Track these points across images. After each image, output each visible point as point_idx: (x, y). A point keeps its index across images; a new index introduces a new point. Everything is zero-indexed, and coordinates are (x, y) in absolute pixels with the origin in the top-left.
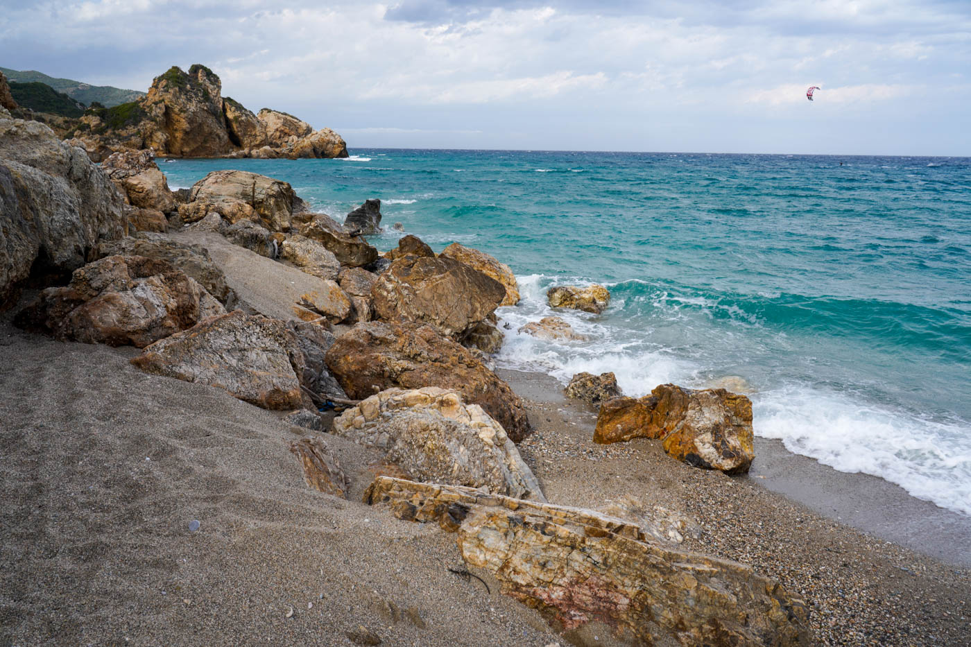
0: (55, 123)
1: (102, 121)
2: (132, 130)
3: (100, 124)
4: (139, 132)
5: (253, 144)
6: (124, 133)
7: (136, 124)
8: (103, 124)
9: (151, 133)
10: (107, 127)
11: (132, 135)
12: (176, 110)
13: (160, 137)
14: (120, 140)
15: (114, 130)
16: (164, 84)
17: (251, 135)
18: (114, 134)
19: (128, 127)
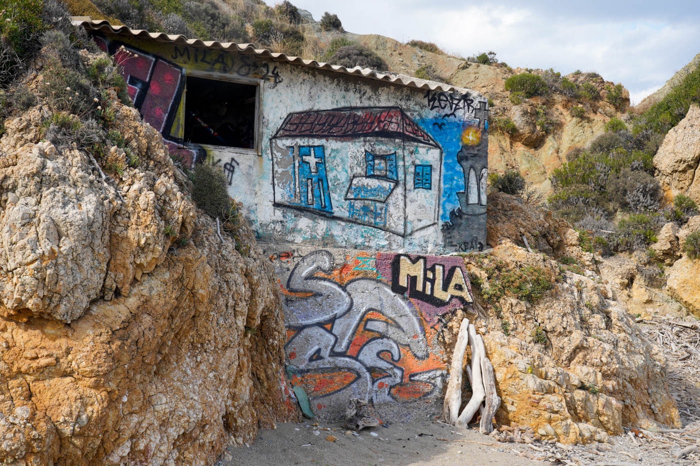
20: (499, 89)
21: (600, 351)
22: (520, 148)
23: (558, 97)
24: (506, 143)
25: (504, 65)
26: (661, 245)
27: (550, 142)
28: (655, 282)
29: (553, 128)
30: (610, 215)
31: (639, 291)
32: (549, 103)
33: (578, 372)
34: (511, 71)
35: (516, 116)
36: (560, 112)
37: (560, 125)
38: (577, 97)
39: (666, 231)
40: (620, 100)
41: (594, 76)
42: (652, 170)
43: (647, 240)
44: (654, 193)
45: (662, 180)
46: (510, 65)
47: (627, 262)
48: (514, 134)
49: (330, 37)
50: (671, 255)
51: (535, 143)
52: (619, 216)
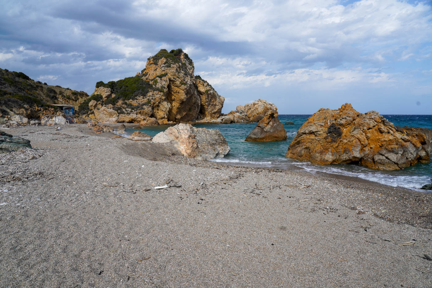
0: (65, 95)
1: (112, 92)
2: (141, 100)
3: (110, 95)
4: (149, 102)
5: (213, 112)
6: (134, 103)
7: (144, 95)
8: (113, 96)
9: (159, 103)
10: (118, 98)
11: (144, 104)
12: (178, 83)
13: (166, 106)
14: (133, 109)
15: (124, 100)
16: (165, 61)
17: (212, 105)
18: (126, 104)
19: (138, 97)
20: (71, 94)
21: (82, 120)
22: (74, 102)
23: (78, 95)
24: (72, 101)
25: (70, 90)
26: (89, 113)
27: (78, 101)
28: (88, 116)
29: (78, 99)
30: (84, 110)
31: (87, 117)
32: (77, 96)
33: (81, 121)
34: (72, 91)
35: (73, 98)
36: (79, 97)
37: (79, 99)
38: (81, 95)
39: (89, 112)
40: (87, 95)
41: (83, 92)
42: (88, 106)
43: (88, 113)
44: (88, 108)
45: (89, 107)
46: (72, 89)
47: (86, 115)
48: (73, 100)
49: (46, 86)
50: (90, 114)
51: (76, 101)
52: (85, 110)
